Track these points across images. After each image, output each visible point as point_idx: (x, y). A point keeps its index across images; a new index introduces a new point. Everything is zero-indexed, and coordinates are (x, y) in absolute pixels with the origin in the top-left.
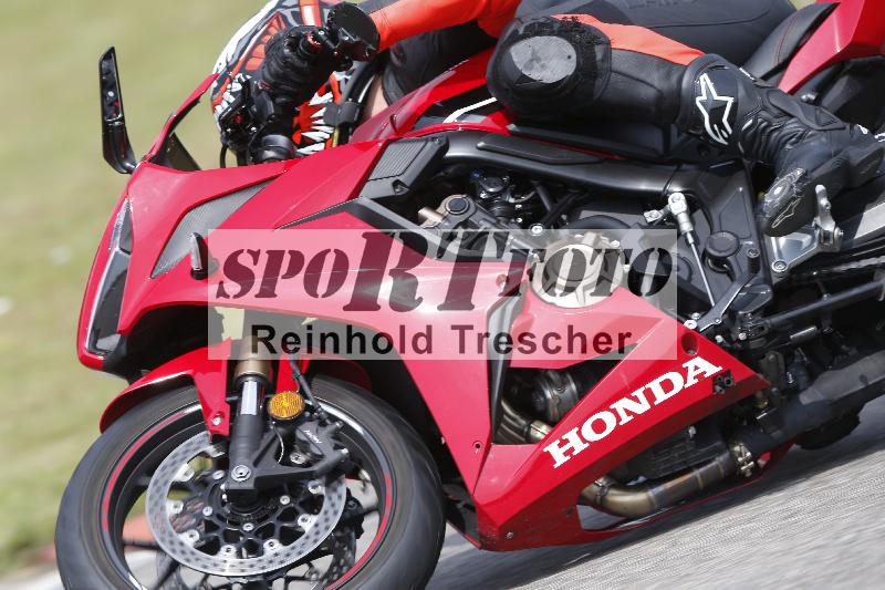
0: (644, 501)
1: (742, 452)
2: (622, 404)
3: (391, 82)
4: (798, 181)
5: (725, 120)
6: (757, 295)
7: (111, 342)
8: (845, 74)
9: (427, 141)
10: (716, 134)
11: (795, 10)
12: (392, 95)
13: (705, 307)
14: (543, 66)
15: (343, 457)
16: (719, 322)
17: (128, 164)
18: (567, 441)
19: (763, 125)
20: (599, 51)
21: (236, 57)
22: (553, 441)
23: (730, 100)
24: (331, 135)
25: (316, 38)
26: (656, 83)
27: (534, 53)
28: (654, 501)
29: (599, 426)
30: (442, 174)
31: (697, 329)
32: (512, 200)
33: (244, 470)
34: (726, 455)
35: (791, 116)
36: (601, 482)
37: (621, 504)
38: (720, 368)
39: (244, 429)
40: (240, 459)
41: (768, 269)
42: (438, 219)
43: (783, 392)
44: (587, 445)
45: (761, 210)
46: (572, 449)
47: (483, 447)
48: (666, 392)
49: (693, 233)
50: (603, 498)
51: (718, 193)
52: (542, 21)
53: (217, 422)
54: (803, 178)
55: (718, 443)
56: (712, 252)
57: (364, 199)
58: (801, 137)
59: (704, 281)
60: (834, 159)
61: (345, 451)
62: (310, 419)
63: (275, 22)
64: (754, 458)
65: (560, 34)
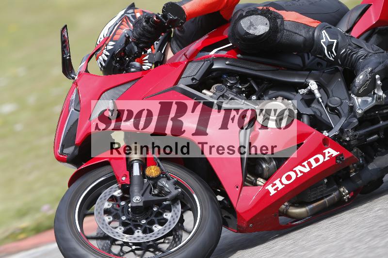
0: (304, 212)
1: (344, 190)
2: (298, 168)
3: (174, 45)
4: (369, 73)
5: (333, 50)
6: (351, 122)
7: (70, 150)
8: (376, 33)
9: (205, 61)
10: (330, 56)
11: (349, 10)
12: (175, 49)
13: (329, 128)
14: (255, 28)
15: (179, 192)
16: (337, 133)
17: (73, 75)
18: (275, 184)
19: (349, 52)
20: (279, 22)
21: (108, 35)
22: (270, 184)
23: (335, 41)
24: (151, 67)
25: (157, 17)
26: (303, 35)
27: (251, 22)
28: (309, 212)
29: (289, 178)
30: (210, 76)
31: (328, 136)
32: (240, 87)
33: (138, 198)
34: (338, 192)
35: (361, 48)
36: (286, 204)
37: (295, 213)
38: (339, 153)
39: (136, 181)
40: (135, 194)
41: (355, 112)
42: (211, 94)
43: (358, 166)
44: (284, 186)
45: (355, 85)
46: (278, 188)
47: (239, 188)
48: (316, 163)
49: (321, 98)
50: (287, 211)
51: (330, 81)
52: (253, 9)
53: (124, 179)
54: (371, 72)
55: (335, 186)
56: (330, 105)
57: (181, 85)
58: (366, 56)
59: (329, 118)
60: (382, 65)
61: (180, 190)
62: (163, 177)
63: (125, 20)
64: (349, 193)
65: (261, 14)
